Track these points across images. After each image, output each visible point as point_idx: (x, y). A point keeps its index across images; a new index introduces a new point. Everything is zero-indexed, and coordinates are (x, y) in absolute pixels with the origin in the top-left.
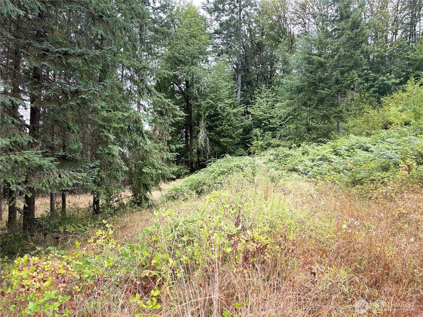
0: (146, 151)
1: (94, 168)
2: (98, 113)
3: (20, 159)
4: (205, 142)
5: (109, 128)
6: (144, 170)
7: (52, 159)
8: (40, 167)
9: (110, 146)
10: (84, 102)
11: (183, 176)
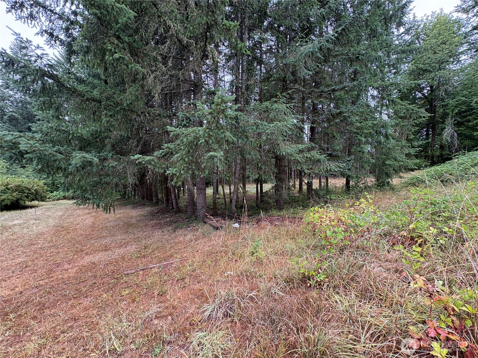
0: (389, 148)
1: (350, 160)
2: (353, 125)
3: (309, 156)
4: (452, 137)
5: (361, 134)
6: (387, 163)
7: (325, 155)
8: (319, 161)
9: (362, 146)
10: (345, 118)
11: (424, 168)
